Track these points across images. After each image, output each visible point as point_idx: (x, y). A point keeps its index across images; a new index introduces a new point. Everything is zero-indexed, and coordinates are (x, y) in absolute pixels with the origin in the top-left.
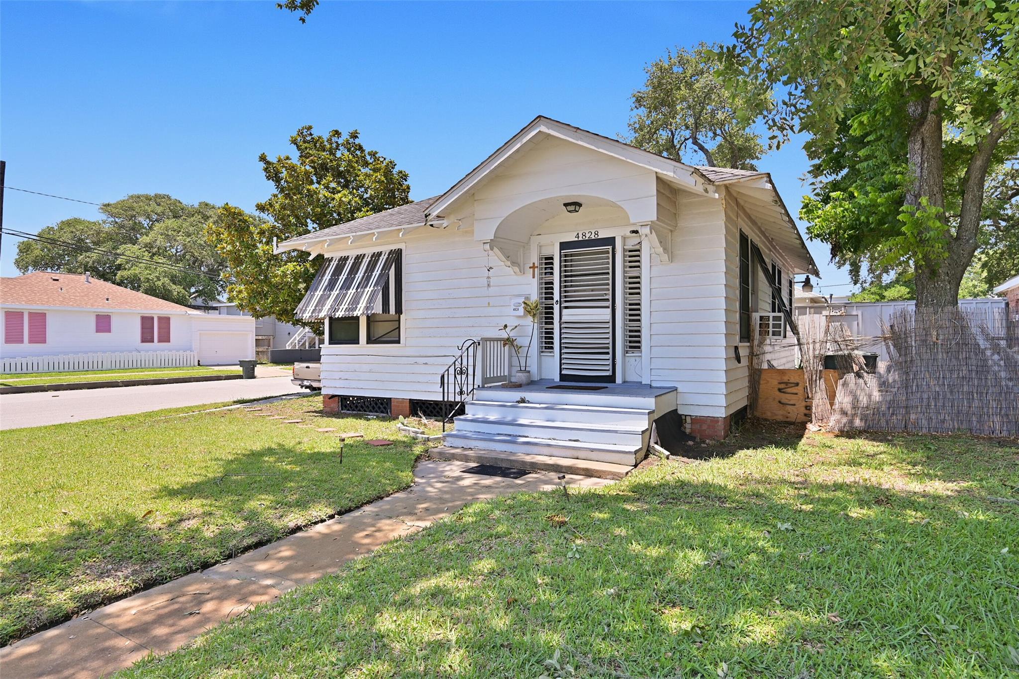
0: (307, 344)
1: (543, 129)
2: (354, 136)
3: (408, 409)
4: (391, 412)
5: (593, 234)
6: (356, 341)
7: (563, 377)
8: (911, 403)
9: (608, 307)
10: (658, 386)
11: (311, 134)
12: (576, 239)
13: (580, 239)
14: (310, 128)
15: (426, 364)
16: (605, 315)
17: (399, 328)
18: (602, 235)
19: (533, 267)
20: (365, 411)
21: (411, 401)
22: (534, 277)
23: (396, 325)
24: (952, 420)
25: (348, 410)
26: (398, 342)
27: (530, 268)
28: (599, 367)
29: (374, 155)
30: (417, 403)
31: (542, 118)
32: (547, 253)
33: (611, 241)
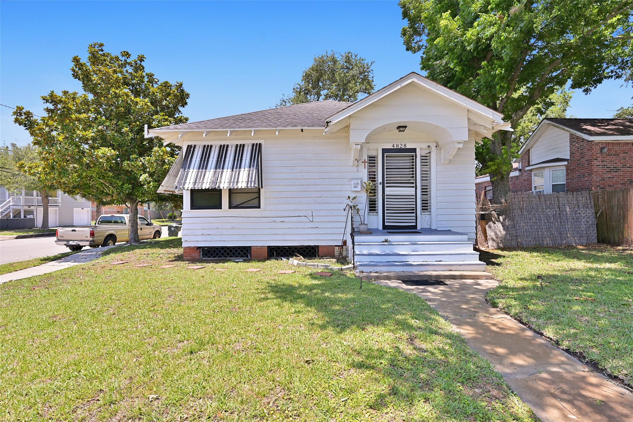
0: (11, 215)
1: (415, 80)
2: (142, 59)
3: (267, 253)
4: (251, 256)
5: (403, 146)
6: (219, 207)
7: (385, 227)
8: (518, 234)
9: (413, 187)
10: (441, 230)
11: (102, 50)
12: (393, 148)
13: (395, 147)
14: (101, 45)
15: (283, 222)
16: (412, 191)
17: (259, 197)
18: (408, 146)
19: (364, 162)
20: (225, 257)
21: (269, 247)
22: (365, 168)
23: (257, 195)
24: (533, 241)
25: (209, 257)
26: (259, 207)
27: (363, 162)
28: (406, 220)
29: (151, 76)
30: (273, 249)
31: (414, 74)
32: (373, 153)
33: (414, 150)
